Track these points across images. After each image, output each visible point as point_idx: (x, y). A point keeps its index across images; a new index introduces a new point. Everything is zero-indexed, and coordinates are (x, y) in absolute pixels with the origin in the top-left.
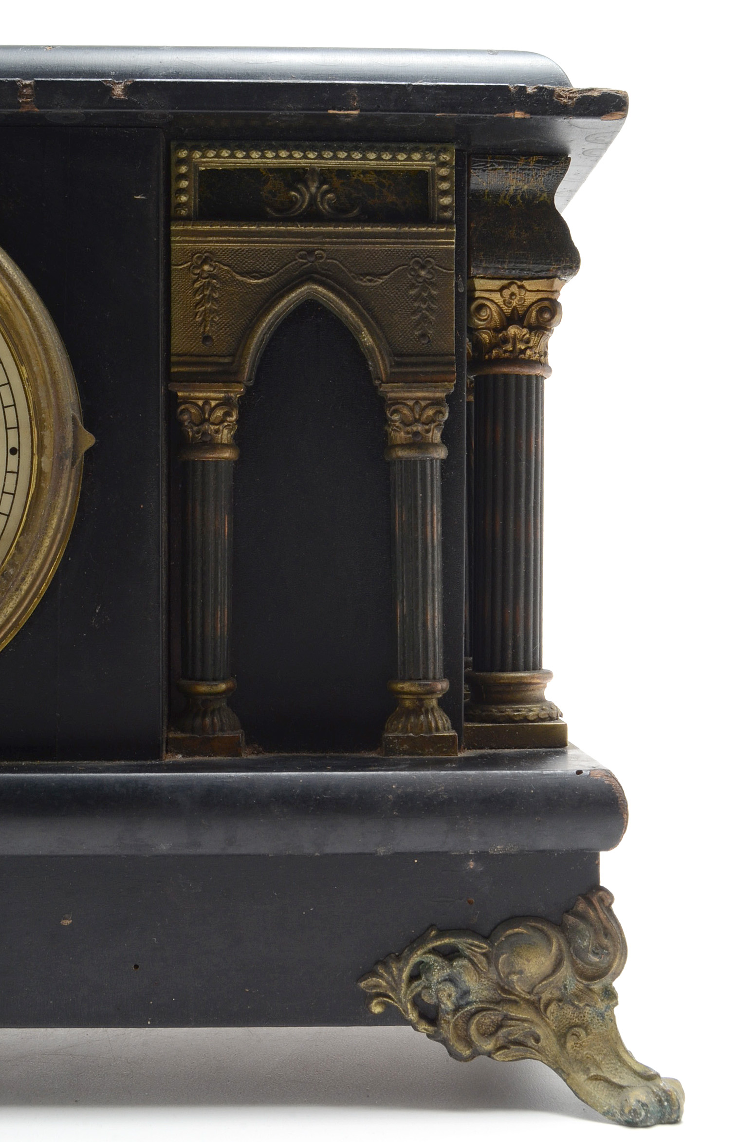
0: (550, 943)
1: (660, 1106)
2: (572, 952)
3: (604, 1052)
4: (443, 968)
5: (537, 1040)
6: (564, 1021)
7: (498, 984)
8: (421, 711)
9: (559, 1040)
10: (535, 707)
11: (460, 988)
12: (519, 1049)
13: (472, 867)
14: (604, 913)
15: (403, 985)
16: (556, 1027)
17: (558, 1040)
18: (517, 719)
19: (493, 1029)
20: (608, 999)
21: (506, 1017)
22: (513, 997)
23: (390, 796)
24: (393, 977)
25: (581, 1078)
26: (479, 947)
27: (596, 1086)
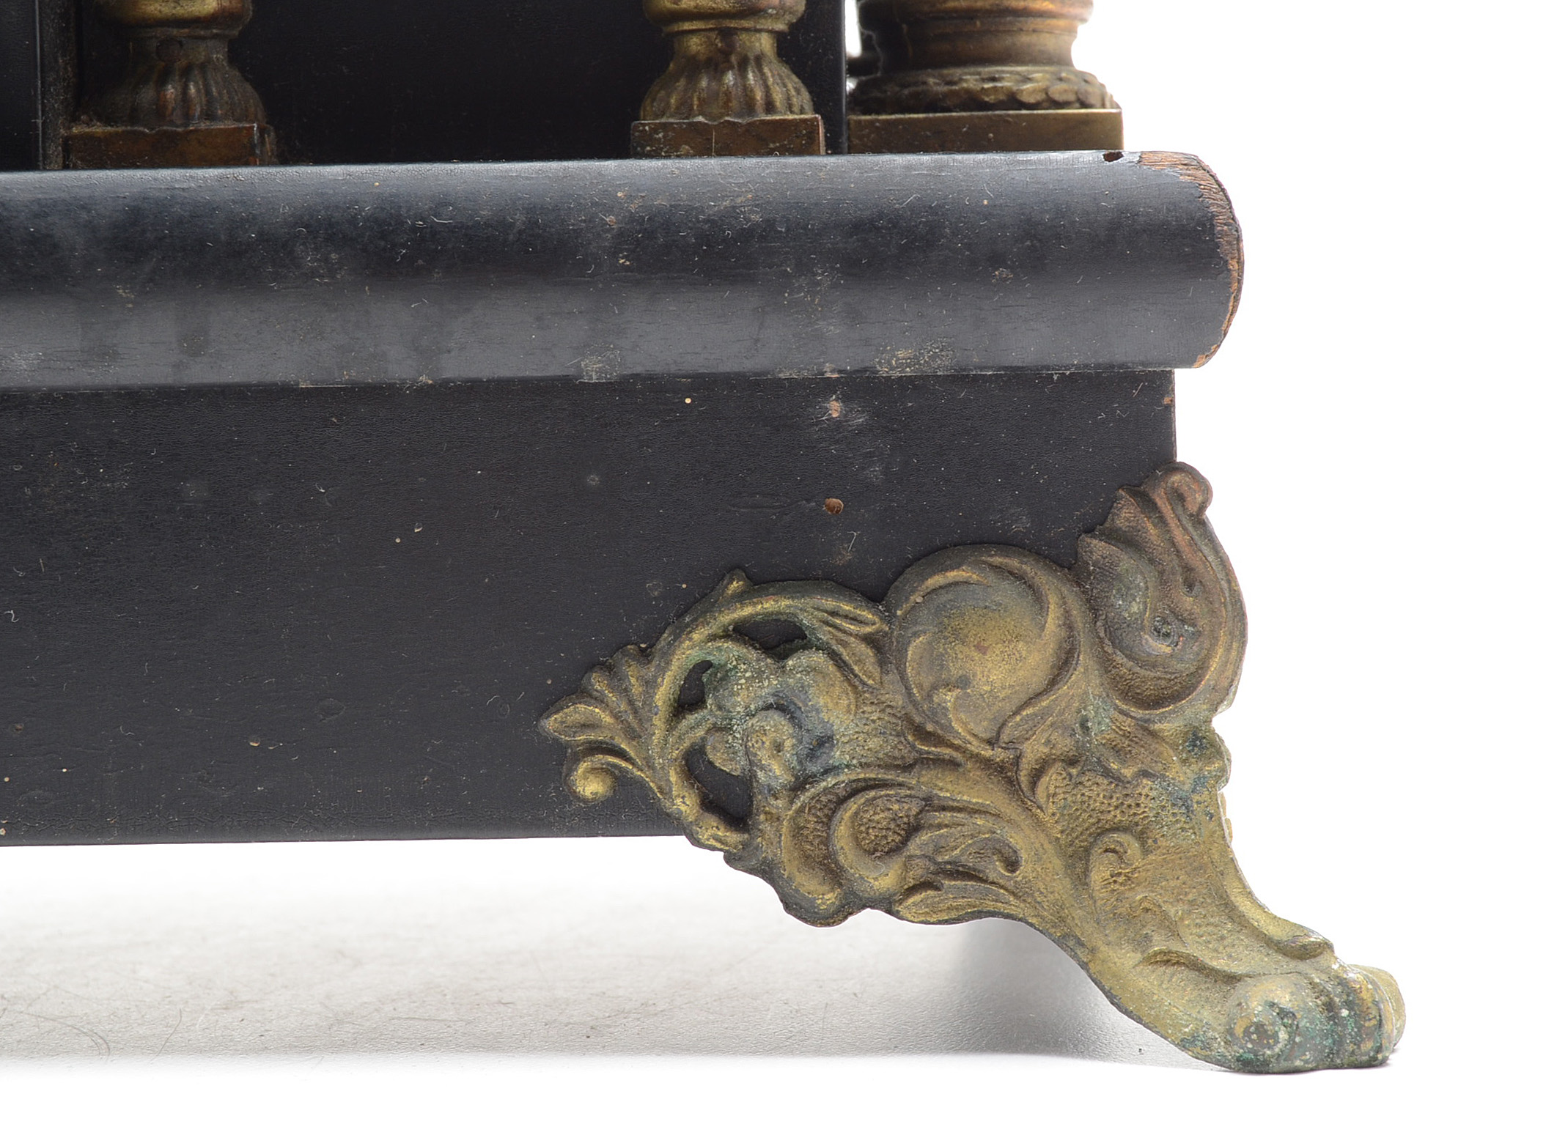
0: (1041, 608)
1: (1330, 1018)
2: (1102, 634)
3: (1190, 897)
4: (759, 675)
5: (1012, 865)
6: (1085, 816)
7: (908, 718)
8: (728, 61)
9: (1069, 867)
10: (1038, 72)
11: (808, 731)
12: (965, 889)
13: (835, 415)
14: (1185, 529)
15: (656, 721)
16: (1062, 832)
17: (1067, 867)
18: (989, 99)
19: (898, 839)
20: (1199, 758)
21: (930, 803)
22: (947, 752)
23: (610, 219)
24: (631, 703)
25: (1125, 959)
26: (855, 620)
27: (1166, 978)
